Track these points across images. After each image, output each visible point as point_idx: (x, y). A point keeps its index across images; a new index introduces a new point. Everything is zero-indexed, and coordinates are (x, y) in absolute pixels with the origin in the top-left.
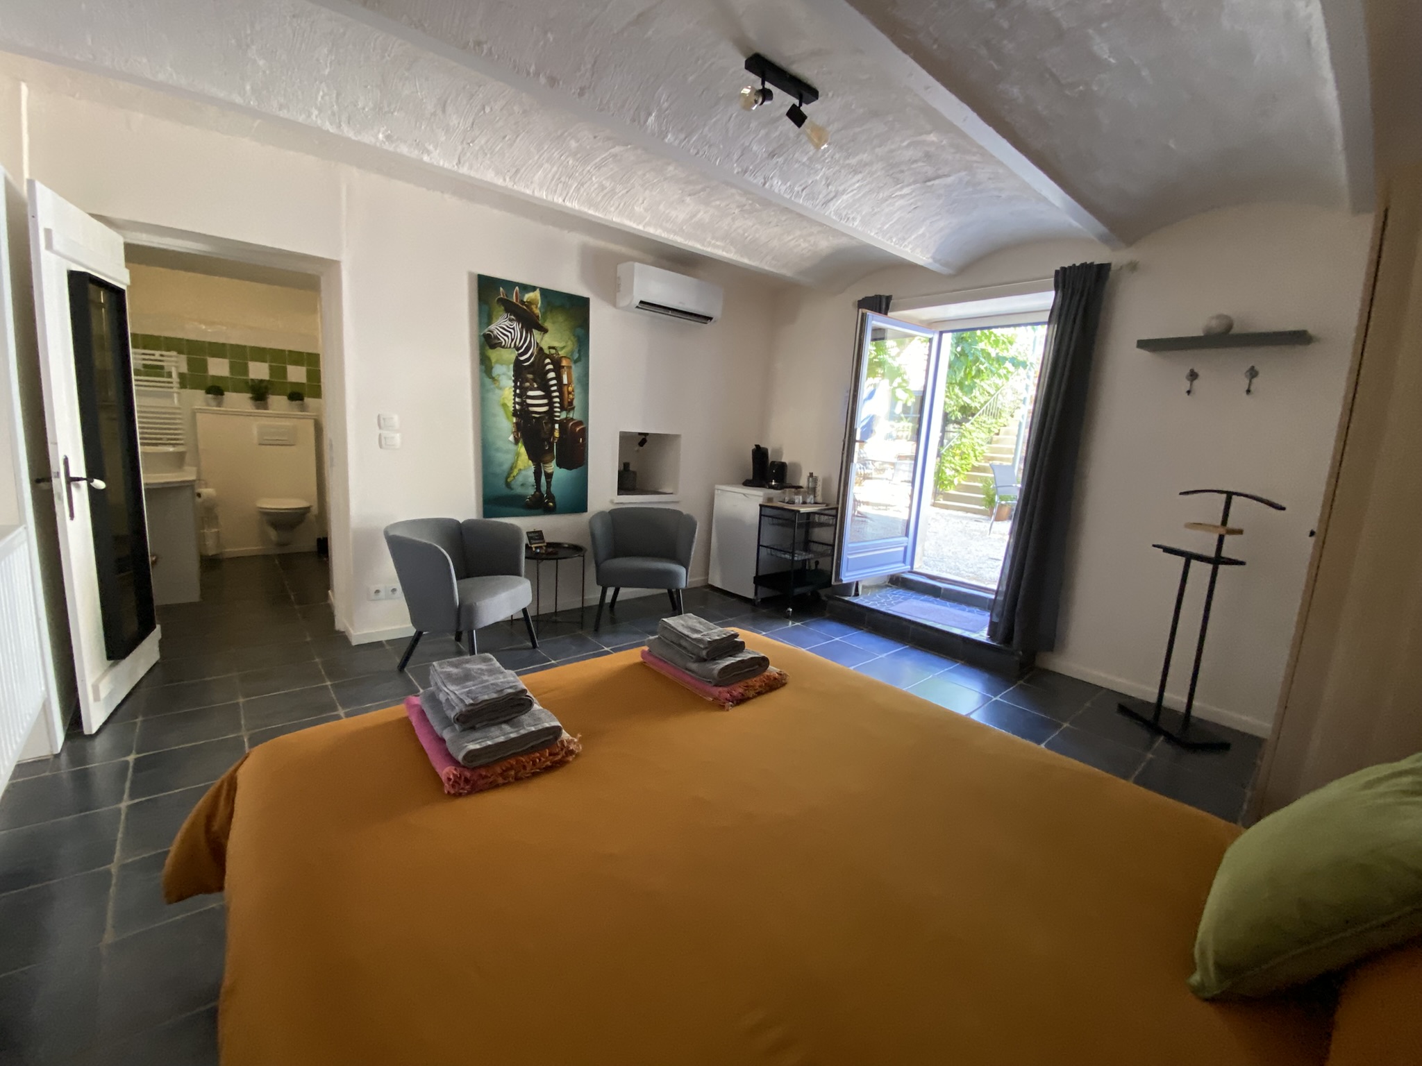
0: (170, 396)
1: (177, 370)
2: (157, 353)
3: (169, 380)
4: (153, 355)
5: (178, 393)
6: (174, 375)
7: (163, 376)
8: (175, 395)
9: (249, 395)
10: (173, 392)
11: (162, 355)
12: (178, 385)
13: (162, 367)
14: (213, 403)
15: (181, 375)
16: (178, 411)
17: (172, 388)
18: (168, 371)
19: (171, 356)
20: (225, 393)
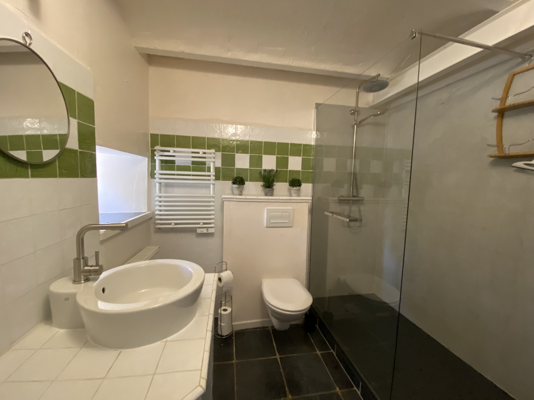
0: (208, 187)
1: (214, 165)
2: (201, 151)
3: (208, 173)
4: (198, 153)
5: (214, 184)
6: (212, 170)
7: (205, 171)
8: (212, 186)
9: (262, 183)
10: (210, 184)
11: (204, 153)
12: (214, 178)
13: (204, 163)
14: (236, 192)
15: (217, 169)
16: (212, 199)
17: (210, 180)
18: (209, 166)
19: (211, 153)
20: (246, 183)
